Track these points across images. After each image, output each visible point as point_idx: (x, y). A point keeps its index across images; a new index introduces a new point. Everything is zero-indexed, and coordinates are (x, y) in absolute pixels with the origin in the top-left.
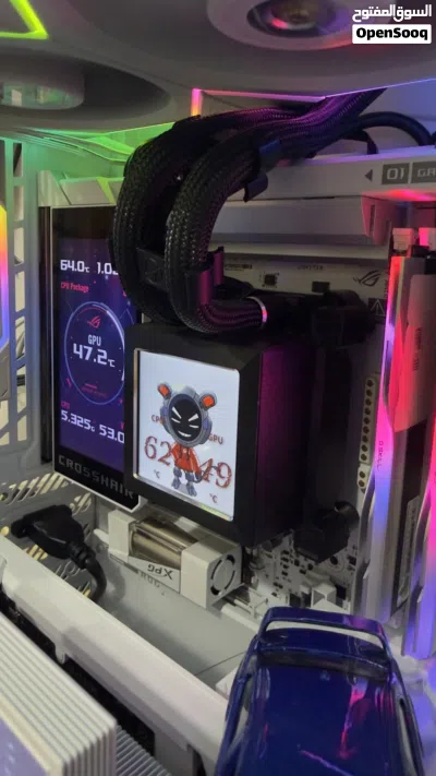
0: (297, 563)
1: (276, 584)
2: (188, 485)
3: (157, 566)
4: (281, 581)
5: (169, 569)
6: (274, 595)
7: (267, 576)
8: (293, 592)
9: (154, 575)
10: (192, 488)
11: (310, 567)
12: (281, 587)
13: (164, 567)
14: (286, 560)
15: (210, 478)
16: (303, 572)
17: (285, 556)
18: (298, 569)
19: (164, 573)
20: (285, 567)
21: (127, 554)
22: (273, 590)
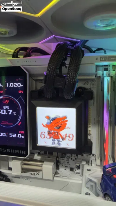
0: (72, 159)
1: (65, 167)
2: (58, 143)
3: (33, 173)
4: (67, 165)
5: (38, 172)
6: (65, 170)
7: (62, 165)
8: (71, 167)
9: (32, 176)
10: (60, 143)
11: (76, 159)
12: (67, 167)
13: (36, 172)
14: (68, 159)
15: (66, 139)
16: (74, 161)
17: (68, 158)
18: (72, 160)
19: (36, 174)
20: (68, 161)
21: (20, 173)
22: (65, 168)
